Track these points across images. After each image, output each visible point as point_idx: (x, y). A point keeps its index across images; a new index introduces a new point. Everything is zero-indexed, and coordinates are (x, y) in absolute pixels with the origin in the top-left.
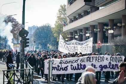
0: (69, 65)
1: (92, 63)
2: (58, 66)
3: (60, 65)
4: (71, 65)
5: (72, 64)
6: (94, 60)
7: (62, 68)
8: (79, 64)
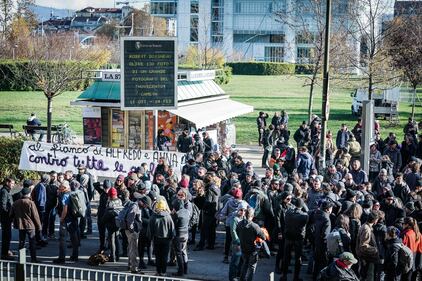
0: (71, 155)
1: (116, 160)
2: (49, 155)
3: (52, 153)
4: (75, 157)
5: (77, 155)
6: (121, 155)
7: (57, 160)
8: (91, 158)
